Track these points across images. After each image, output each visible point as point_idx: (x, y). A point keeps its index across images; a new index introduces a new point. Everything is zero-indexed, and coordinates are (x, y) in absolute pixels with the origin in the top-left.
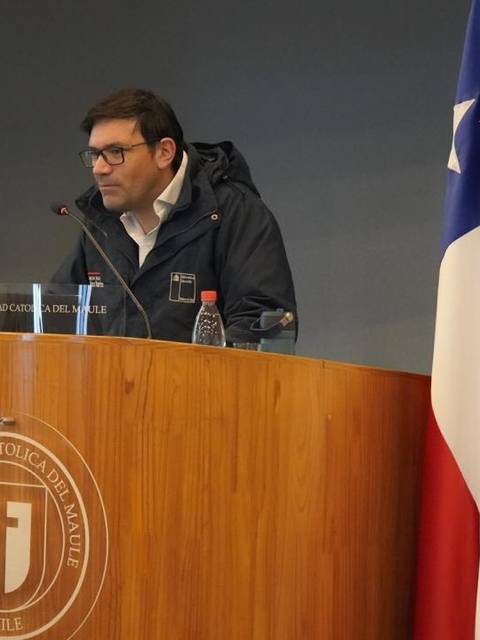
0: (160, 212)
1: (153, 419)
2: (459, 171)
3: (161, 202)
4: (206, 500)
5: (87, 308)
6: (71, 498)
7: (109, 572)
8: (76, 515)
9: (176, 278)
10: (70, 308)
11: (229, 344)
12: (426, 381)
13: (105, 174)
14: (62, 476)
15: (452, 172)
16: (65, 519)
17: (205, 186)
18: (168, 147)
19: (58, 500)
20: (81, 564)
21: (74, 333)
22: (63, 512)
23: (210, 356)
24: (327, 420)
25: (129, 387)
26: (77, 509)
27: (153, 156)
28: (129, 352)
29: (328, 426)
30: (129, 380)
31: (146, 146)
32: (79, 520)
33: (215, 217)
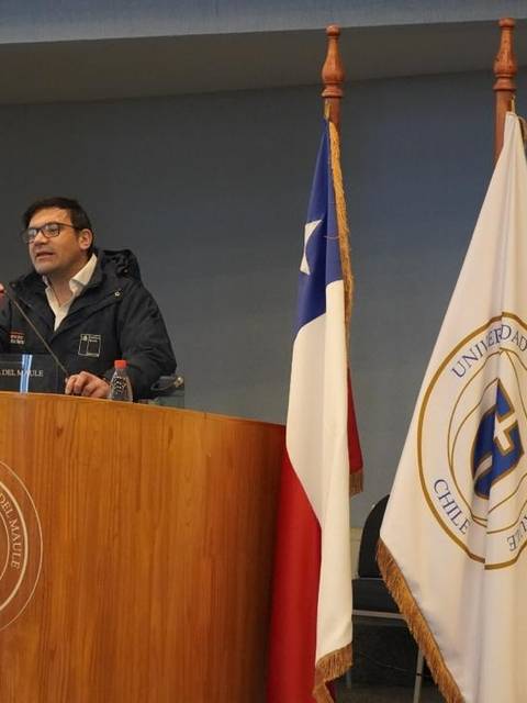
0: (74, 289)
1: (77, 456)
2: (308, 273)
3: (75, 281)
4: (116, 518)
5: (28, 372)
6: (15, 515)
7: (43, 572)
8: (17, 528)
9: (85, 338)
10: (16, 372)
11: (135, 400)
12: (282, 430)
13: (43, 244)
14: (8, 499)
15: (304, 274)
16: (10, 530)
17: (112, 274)
18: (86, 236)
19: (5, 517)
20: (21, 566)
21: (19, 391)
22: (9, 525)
23: (120, 409)
24: (207, 456)
25: (59, 432)
26: (19, 524)
27: (77, 238)
28: (60, 405)
29: (209, 461)
30: (60, 427)
31: (72, 230)
32: (20, 532)
33: (117, 294)
